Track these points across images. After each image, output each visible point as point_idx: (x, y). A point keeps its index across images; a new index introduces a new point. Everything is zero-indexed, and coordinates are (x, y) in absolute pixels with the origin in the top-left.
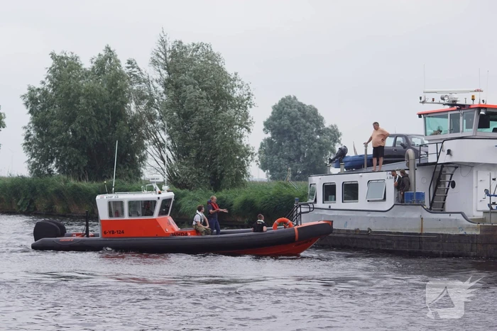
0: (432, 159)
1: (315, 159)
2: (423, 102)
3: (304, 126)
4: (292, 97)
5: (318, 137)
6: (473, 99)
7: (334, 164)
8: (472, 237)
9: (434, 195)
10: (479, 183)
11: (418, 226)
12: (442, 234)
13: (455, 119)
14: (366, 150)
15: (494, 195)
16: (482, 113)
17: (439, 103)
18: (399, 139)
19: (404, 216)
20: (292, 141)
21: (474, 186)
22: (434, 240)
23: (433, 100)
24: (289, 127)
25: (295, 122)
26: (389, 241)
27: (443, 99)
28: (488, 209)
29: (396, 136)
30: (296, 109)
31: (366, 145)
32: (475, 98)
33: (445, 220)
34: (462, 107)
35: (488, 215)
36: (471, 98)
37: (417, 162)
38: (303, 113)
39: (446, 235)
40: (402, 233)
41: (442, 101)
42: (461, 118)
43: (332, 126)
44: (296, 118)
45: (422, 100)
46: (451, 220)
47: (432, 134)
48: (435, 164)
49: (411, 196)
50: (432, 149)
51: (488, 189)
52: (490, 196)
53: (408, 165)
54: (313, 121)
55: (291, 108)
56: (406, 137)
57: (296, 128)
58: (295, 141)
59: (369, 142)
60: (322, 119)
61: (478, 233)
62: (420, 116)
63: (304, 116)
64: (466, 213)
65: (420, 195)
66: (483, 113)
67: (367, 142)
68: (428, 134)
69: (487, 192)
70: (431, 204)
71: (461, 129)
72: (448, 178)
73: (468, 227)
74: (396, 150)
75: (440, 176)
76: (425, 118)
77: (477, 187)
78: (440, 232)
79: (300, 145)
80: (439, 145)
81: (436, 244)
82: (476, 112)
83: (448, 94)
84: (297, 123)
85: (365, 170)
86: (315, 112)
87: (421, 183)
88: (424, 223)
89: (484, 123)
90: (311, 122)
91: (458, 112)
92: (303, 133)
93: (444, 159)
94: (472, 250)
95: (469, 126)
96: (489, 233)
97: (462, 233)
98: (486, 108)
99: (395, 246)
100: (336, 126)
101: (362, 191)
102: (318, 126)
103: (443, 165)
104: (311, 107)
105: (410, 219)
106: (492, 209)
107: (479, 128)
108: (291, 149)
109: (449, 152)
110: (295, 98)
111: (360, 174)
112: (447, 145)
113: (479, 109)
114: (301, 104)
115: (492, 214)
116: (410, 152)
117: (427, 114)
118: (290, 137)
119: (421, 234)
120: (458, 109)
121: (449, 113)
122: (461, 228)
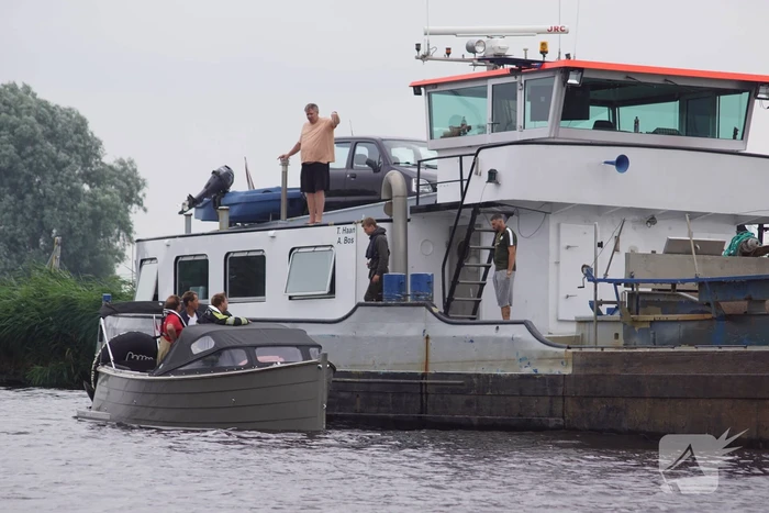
0: (448, 194)
1: (80, 244)
2: (424, 58)
3: (54, 160)
4: (20, 86)
5: (86, 187)
6: (544, 52)
7: (201, 212)
8: (553, 380)
9: (454, 283)
10: (564, 252)
11: (419, 357)
12: (478, 376)
13: (503, 97)
14: (285, 175)
15: (604, 280)
16: (573, 81)
17: (463, 60)
18: (362, 150)
19: (382, 333)
20: (22, 197)
21: (552, 259)
22: (455, 390)
23: (448, 52)
24: (12, 160)
25: (29, 149)
26: (343, 395)
27: (471, 49)
28: (590, 314)
29: (354, 143)
30: (32, 118)
31: (285, 160)
32: (549, 49)
33: (484, 340)
34: (523, 65)
35: (589, 330)
36: (539, 48)
37: (412, 202)
38: (51, 127)
39: (487, 376)
40: (375, 375)
41: (471, 56)
42: (520, 95)
43: (121, 162)
44: (32, 141)
45: (422, 52)
46: (499, 341)
47: (446, 136)
48: (458, 206)
49: (400, 282)
50: (447, 170)
51: (590, 263)
52: (596, 281)
53: (389, 209)
54: (76, 147)
55: (18, 113)
56: (379, 144)
57: (30, 166)
58: (29, 196)
59: (293, 153)
60: (97, 144)
61: (568, 371)
62: (417, 90)
63: (52, 137)
64: (537, 324)
65: (423, 282)
66: (575, 82)
67: (287, 152)
68: (436, 135)
69: (588, 273)
70: (447, 304)
71: (520, 122)
72: (488, 240)
73: (542, 358)
74: (354, 176)
75: (468, 237)
76: (429, 95)
77: (557, 263)
78: (471, 371)
79: (41, 207)
80: (468, 161)
81: (460, 399)
82: (557, 79)
83: (485, 39)
84: (32, 154)
85: (281, 223)
86: (80, 126)
87: (421, 254)
88: (431, 349)
89: (575, 107)
90: (70, 150)
91: (511, 79)
92: (50, 178)
93: (479, 192)
94: (552, 414)
95: (539, 114)
96: (592, 372)
97: (527, 371)
98: (581, 70)
99: (358, 407)
100: (131, 162)
101: (276, 274)
102: (86, 162)
103: (477, 208)
104: (69, 112)
105: (398, 339)
106: (599, 313)
107: (564, 118)
108: (20, 217)
109: (493, 176)
110: (27, 89)
111: (271, 233)
112: (488, 160)
113: (566, 71)
114: (44, 104)
115: (600, 327)
116: (395, 177)
117: (435, 85)
118: (14, 188)
119: (424, 376)
120: (513, 73)
121: (490, 83)
122: (526, 360)
